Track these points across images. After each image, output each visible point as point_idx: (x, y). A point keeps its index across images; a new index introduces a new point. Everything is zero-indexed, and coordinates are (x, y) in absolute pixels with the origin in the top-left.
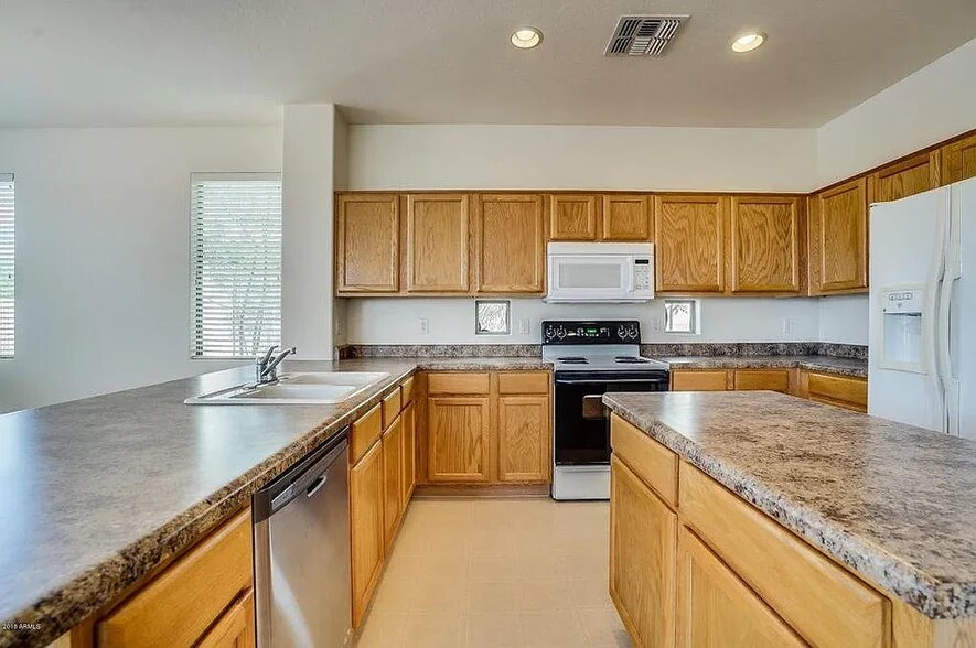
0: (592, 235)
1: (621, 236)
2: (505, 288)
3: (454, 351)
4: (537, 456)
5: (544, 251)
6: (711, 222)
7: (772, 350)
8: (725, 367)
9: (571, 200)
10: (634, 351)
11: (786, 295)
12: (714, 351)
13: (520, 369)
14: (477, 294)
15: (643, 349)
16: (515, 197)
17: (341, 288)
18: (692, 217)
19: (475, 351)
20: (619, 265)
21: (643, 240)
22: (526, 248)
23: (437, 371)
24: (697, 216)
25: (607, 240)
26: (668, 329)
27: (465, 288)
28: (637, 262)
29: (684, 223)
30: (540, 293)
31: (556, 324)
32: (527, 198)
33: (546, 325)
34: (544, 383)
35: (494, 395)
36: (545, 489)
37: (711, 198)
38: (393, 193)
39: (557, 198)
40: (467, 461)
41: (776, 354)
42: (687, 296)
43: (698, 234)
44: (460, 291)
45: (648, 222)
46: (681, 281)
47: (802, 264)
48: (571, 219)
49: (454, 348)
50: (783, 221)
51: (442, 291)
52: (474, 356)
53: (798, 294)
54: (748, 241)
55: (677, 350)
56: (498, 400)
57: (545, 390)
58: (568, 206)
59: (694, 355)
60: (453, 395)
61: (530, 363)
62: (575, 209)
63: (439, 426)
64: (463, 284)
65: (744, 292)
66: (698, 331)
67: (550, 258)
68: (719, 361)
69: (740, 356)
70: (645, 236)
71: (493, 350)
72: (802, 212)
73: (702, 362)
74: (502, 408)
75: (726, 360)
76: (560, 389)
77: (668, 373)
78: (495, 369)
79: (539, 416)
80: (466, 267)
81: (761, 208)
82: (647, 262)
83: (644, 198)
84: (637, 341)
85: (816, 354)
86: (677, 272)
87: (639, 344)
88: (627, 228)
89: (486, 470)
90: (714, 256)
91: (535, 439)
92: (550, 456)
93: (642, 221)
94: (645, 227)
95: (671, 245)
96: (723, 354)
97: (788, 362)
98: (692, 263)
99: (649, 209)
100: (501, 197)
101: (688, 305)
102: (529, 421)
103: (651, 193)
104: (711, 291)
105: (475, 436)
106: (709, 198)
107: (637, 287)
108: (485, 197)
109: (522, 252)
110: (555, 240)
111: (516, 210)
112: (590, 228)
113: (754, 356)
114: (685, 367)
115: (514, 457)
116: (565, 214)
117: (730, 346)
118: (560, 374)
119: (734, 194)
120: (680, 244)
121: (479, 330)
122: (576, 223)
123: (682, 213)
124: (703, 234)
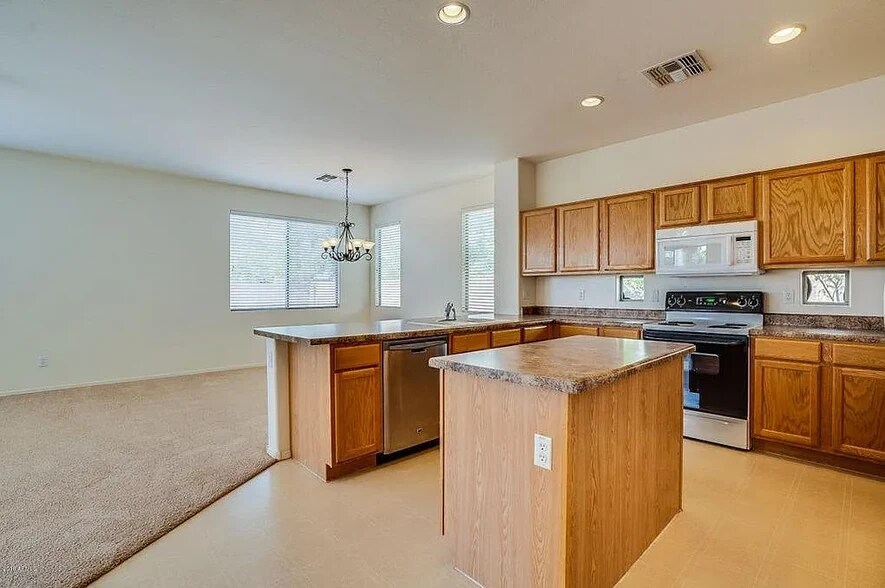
0: (697, 220)
1: (725, 217)
5: (654, 237)
6: (834, 191)
9: (678, 194)
15: (769, 320)
16: (630, 199)
17: (524, 270)
18: (808, 190)
21: (748, 219)
22: (640, 236)
24: (815, 187)
25: (711, 222)
27: (596, 267)
28: (738, 239)
29: (799, 196)
30: (652, 269)
31: (677, 294)
32: (641, 197)
33: (669, 295)
37: (836, 165)
38: (551, 207)
43: (816, 205)
45: (754, 202)
46: (794, 254)
48: (677, 209)
49: (600, 310)
51: (582, 271)
55: (814, 322)
58: (675, 198)
62: (681, 200)
64: (595, 265)
66: (850, 303)
67: (657, 242)
70: (749, 214)
80: (597, 254)
82: (748, 238)
83: (749, 180)
86: (789, 245)
87: (762, 313)
88: (730, 208)
90: (840, 225)
93: (747, 201)
94: (750, 205)
95: (782, 221)
98: (808, 234)
99: (754, 188)
100: (621, 200)
101: (842, 275)
103: (758, 173)
106: (834, 166)
107: (737, 262)
108: (610, 202)
109: (637, 239)
110: (664, 227)
111: (633, 208)
112: (694, 214)
116: (671, 205)
119: (870, 155)
120: (791, 218)
121: (623, 298)
122: (681, 211)
123: (795, 186)
124: (822, 204)
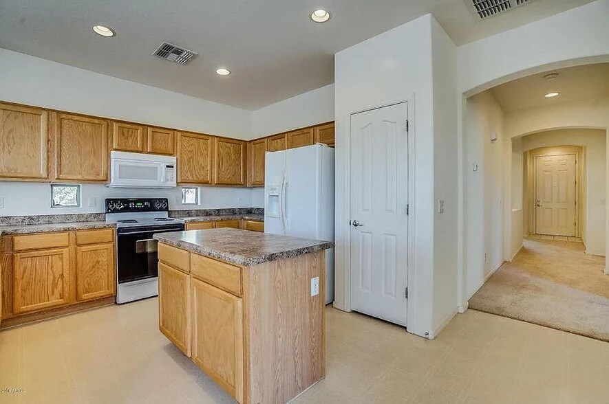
0: (140, 149)
1: (158, 151)
2: (80, 177)
3: (31, 220)
4: (106, 280)
5: (108, 156)
6: (206, 149)
7: (233, 212)
8: (211, 220)
9: (128, 127)
10: (165, 215)
11: (238, 186)
12: (207, 213)
13: (93, 229)
14: (54, 180)
15: (170, 214)
16: (87, 120)
18: (196, 145)
19: (50, 219)
20: (157, 168)
21: (171, 155)
22: (95, 152)
23: (22, 234)
24: (199, 145)
25: (149, 153)
26: (183, 202)
27: (44, 176)
28: (168, 166)
29: (192, 148)
30: (105, 181)
31: (115, 201)
32: (96, 121)
33: (108, 201)
34: (110, 236)
35: (72, 246)
36: (112, 299)
37: (206, 137)
39: (118, 124)
40: (50, 293)
41: (235, 214)
42: (193, 185)
43: (199, 154)
44: (41, 178)
45: (174, 146)
46: (191, 178)
47: (245, 172)
48: (127, 138)
49: (31, 218)
50: (237, 151)
51: (22, 177)
52: (50, 223)
53: (243, 186)
54: (222, 159)
55: (189, 214)
56: (76, 250)
57: (111, 240)
58: (125, 131)
59: (197, 216)
60: (37, 250)
61: (100, 224)
62: (130, 133)
63: (24, 272)
64: (43, 173)
65: (221, 184)
66: (199, 204)
67: (113, 161)
68: (208, 218)
69: (219, 215)
70: (171, 152)
71: (67, 218)
72: (245, 148)
73: (201, 219)
74: (79, 254)
75: (212, 217)
76: (121, 238)
77: (184, 225)
78: (73, 230)
79: (107, 255)
80: (46, 162)
81: (228, 145)
82: (173, 167)
83: (171, 132)
84: (167, 209)
85: (251, 213)
86: (188, 173)
87: (168, 211)
88: (161, 147)
89: (66, 295)
90: (207, 166)
91: (104, 270)
92: (115, 278)
93: (170, 145)
94: (172, 147)
95: (186, 159)
96: (211, 214)
97: (238, 217)
98: (196, 169)
99: (174, 138)
101: (194, 190)
102: (100, 259)
103: (175, 130)
104: (205, 183)
105: (57, 276)
106: (205, 137)
107: (167, 180)
108: (63, 116)
109: (93, 155)
110: (116, 150)
111: (89, 128)
112: (139, 145)
113: (225, 215)
114: (193, 221)
115: (89, 284)
116: (123, 134)
117: (215, 211)
118: (119, 230)
119: (217, 137)
120: (190, 158)
121: (53, 205)
122: (130, 141)
123: (191, 142)
124: (202, 154)
